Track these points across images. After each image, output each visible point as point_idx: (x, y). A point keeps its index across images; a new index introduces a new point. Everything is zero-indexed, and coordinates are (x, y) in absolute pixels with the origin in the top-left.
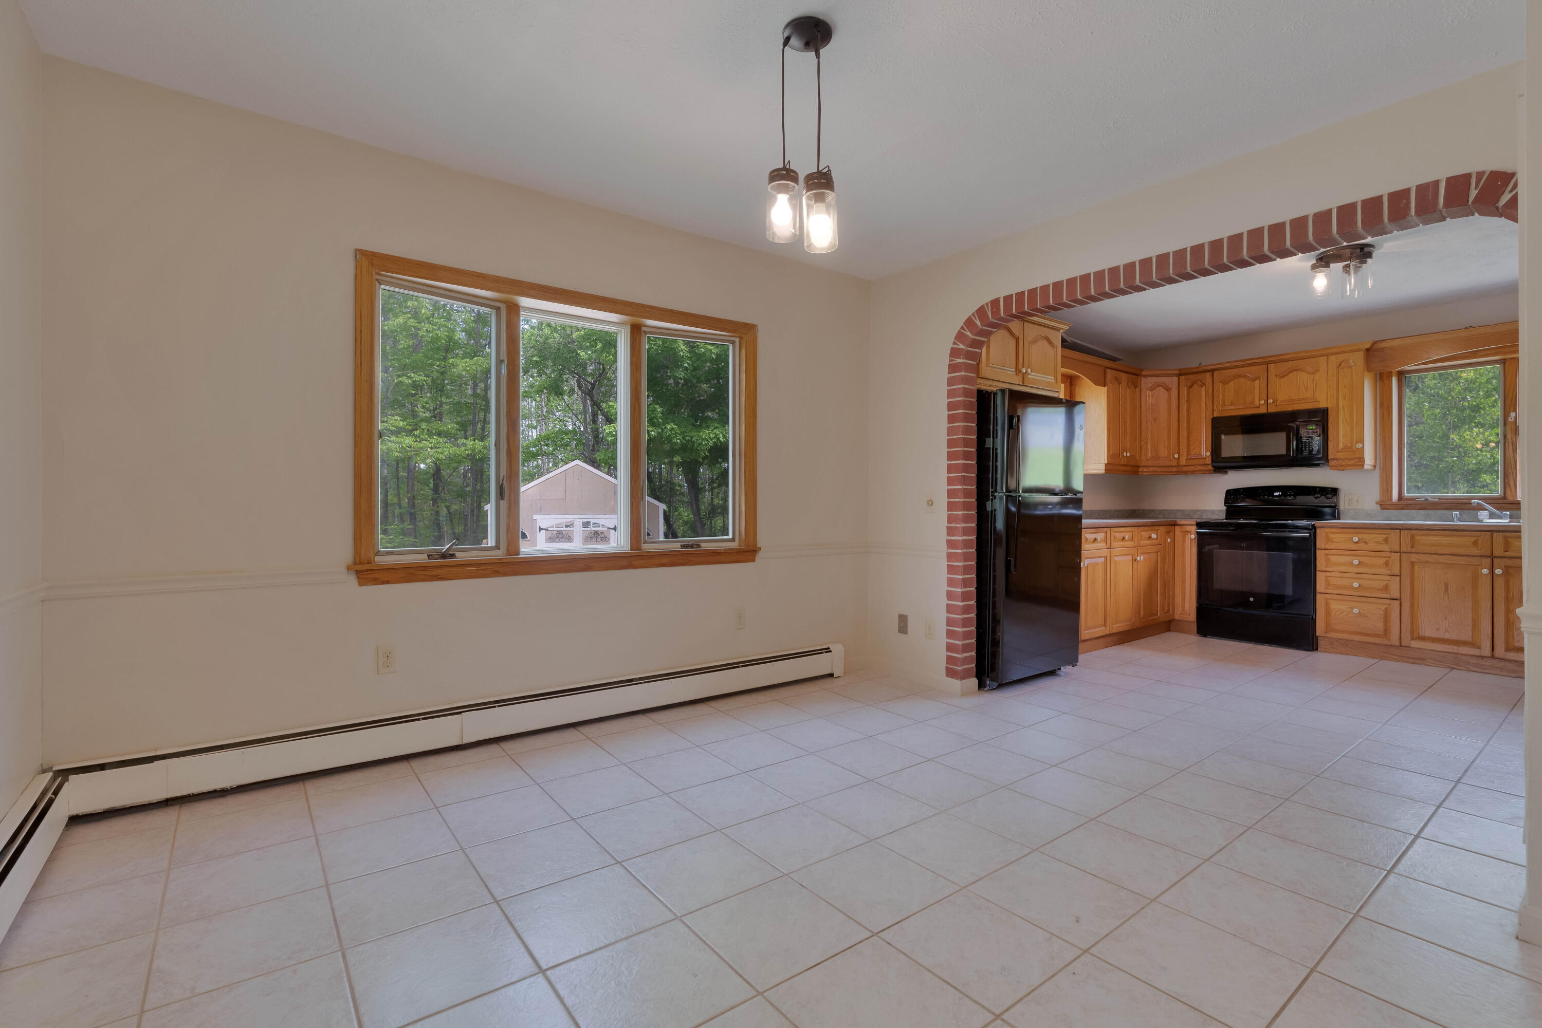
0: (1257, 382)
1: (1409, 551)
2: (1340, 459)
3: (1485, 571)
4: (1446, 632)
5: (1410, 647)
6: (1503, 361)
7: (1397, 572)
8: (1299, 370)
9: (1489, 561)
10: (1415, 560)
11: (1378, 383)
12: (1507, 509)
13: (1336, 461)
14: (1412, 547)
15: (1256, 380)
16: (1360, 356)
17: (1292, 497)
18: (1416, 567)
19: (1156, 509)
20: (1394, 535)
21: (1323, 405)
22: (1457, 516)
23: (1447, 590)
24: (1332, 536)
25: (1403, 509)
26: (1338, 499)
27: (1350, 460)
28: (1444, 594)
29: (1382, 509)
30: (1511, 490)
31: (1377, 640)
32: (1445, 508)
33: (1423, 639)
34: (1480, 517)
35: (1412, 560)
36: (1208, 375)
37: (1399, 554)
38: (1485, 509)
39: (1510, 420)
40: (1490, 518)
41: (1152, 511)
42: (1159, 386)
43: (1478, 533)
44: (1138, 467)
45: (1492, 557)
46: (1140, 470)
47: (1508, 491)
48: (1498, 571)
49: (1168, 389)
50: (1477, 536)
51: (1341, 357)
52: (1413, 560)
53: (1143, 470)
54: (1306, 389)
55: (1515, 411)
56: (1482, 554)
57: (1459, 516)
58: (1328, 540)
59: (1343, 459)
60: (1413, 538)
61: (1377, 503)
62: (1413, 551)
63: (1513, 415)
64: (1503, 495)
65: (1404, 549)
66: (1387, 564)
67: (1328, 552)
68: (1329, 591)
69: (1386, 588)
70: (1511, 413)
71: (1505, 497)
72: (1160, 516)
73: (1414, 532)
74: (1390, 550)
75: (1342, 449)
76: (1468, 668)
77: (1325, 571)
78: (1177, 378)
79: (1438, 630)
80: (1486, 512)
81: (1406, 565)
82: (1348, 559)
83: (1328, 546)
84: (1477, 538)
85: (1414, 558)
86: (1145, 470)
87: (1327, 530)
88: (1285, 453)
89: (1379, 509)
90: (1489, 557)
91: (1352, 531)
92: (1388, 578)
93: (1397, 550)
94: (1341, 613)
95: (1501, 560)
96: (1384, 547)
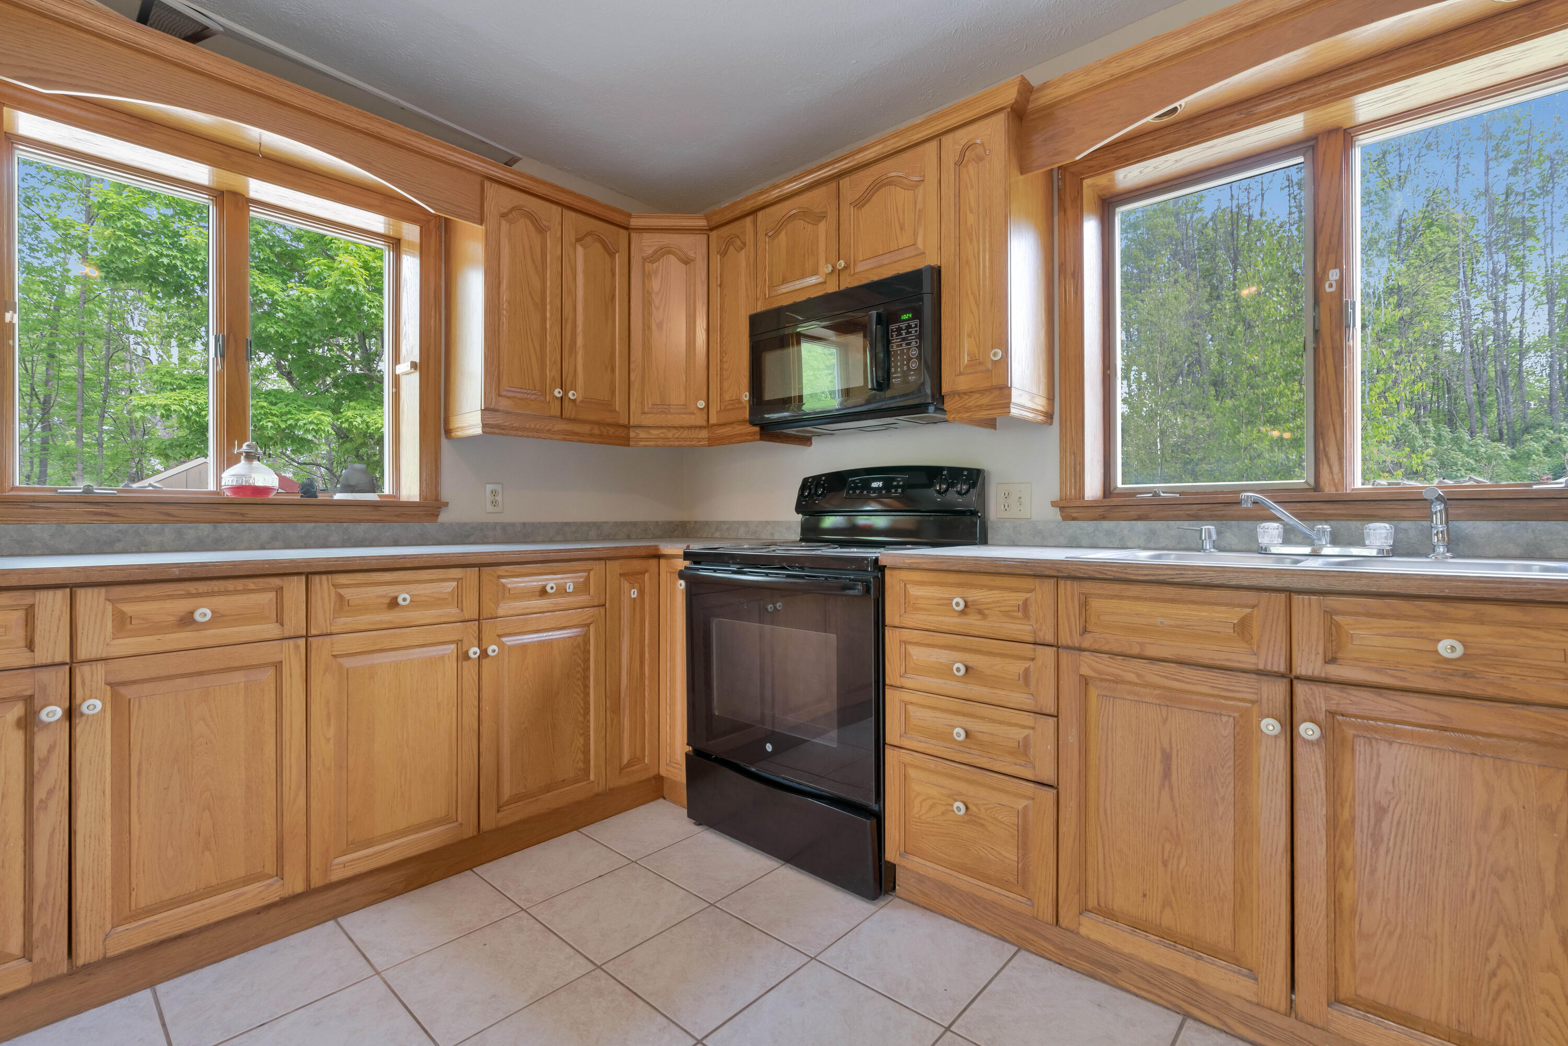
0: (822, 226)
1: (1077, 645)
2: (965, 393)
3: (1270, 726)
4: (1164, 906)
5: (1077, 931)
6: (1312, 143)
7: (1049, 704)
8: (890, 183)
9: (1279, 690)
10: (1092, 674)
11: (1056, 219)
12: (1326, 518)
13: (957, 398)
14: (1085, 631)
15: (820, 221)
16: (999, 124)
17: (900, 490)
18: (1093, 693)
19: (710, 519)
20: (1042, 593)
21: (933, 261)
22: (1210, 537)
23: (1167, 774)
24: (914, 591)
25: (1103, 518)
26: (982, 496)
27: (982, 392)
28: (1162, 787)
29: (1066, 518)
30: (1330, 467)
31: (1007, 899)
32: (1188, 515)
33: (1108, 914)
34: (1263, 540)
35: (1082, 673)
36: (749, 220)
37: (1051, 651)
38: (1275, 519)
39: (1328, 290)
40: (1286, 541)
41: (707, 523)
42: (669, 252)
43: (1251, 597)
44: (627, 427)
45: (1291, 679)
46: (632, 435)
47: (1325, 471)
48: (1308, 731)
49: (686, 261)
50: (1246, 606)
51: (962, 136)
52: (1085, 671)
53: (638, 434)
54: (902, 228)
55: (1338, 265)
56: (1261, 667)
57: (1214, 537)
58: (907, 601)
59: (970, 393)
60: (1084, 605)
61: (1054, 504)
62: (1086, 644)
63: (1334, 275)
64: (1312, 482)
65: (1065, 639)
66: (1025, 678)
67: (907, 634)
68: (909, 742)
69: (1023, 749)
70: (1331, 272)
71: (1317, 488)
72: (717, 534)
73: (1088, 587)
74: (1031, 639)
75: (967, 366)
76: (1225, 1024)
77: (902, 687)
78: (705, 236)
79: (1145, 895)
80: (1275, 525)
81: (1069, 684)
82: (943, 656)
83: (907, 621)
84: (1249, 610)
85: (1088, 665)
86: (642, 434)
88: (862, 384)
89: (1059, 518)
90: (1283, 676)
91: (952, 578)
92: (1028, 719)
93: (1050, 638)
94: (932, 807)
95: (1319, 691)
96: (1021, 629)
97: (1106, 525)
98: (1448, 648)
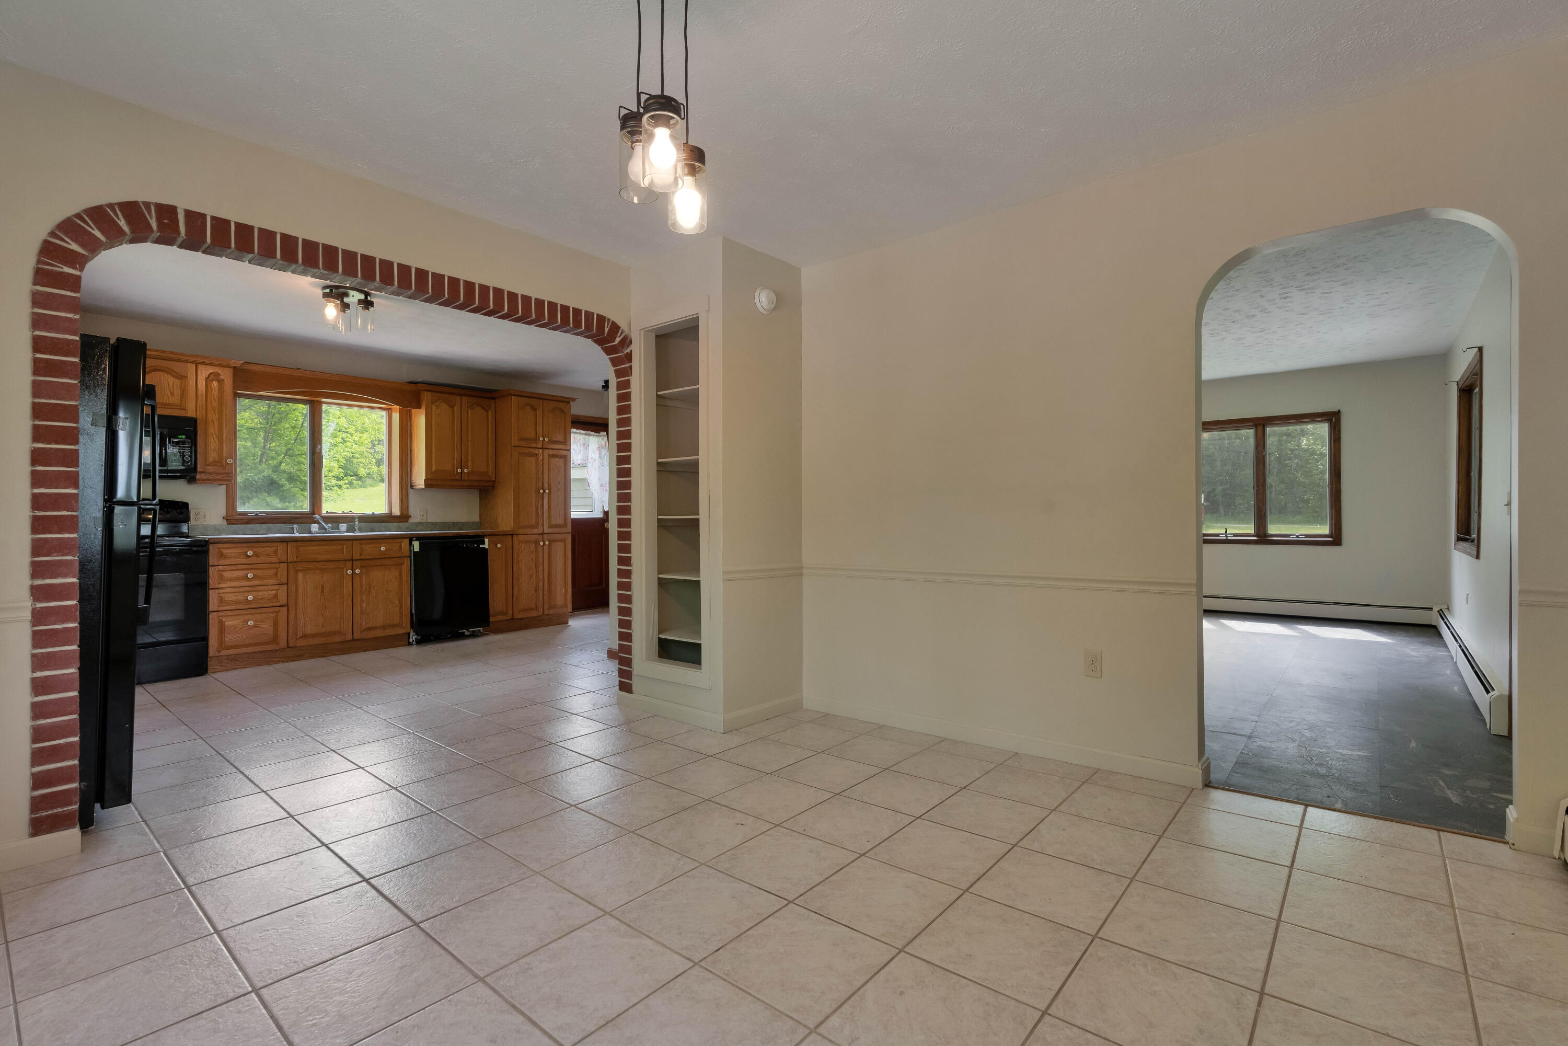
1: (294, 561)
2: (208, 473)
3: (349, 572)
4: (322, 627)
5: (296, 647)
6: (313, 402)
7: (284, 580)
10: (298, 569)
13: (204, 474)
14: (296, 557)
16: (229, 372)
18: (299, 574)
20: (281, 547)
21: (191, 414)
23: (323, 591)
24: (225, 551)
26: (188, 512)
28: (321, 595)
31: (270, 647)
33: (306, 636)
37: (286, 564)
39: (316, 451)
43: (344, 542)
45: (351, 561)
47: (316, 508)
48: (357, 571)
50: (342, 544)
52: (296, 568)
55: (320, 443)
56: (346, 559)
58: (221, 555)
59: (211, 473)
60: (297, 549)
61: (223, 517)
62: (297, 560)
64: (311, 511)
65: (288, 560)
66: (276, 574)
67: (221, 568)
68: (221, 608)
69: (276, 596)
70: (318, 445)
73: (299, 544)
74: (279, 562)
75: (212, 462)
76: (336, 653)
77: (217, 588)
79: (317, 626)
80: (317, 525)
81: (292, 574)
82: (241, 573)
83: (221, 563)
84: (343, 546)
85: (297, 566)
87: (220, 546)
89: (228, 523)
91: (245, 545)
92: (276, 587)
93: (285, 560)
94: (235, 628)
95: (359, 562)
96: (274, 559)
97: (249, 526)
98: (383, 549)
